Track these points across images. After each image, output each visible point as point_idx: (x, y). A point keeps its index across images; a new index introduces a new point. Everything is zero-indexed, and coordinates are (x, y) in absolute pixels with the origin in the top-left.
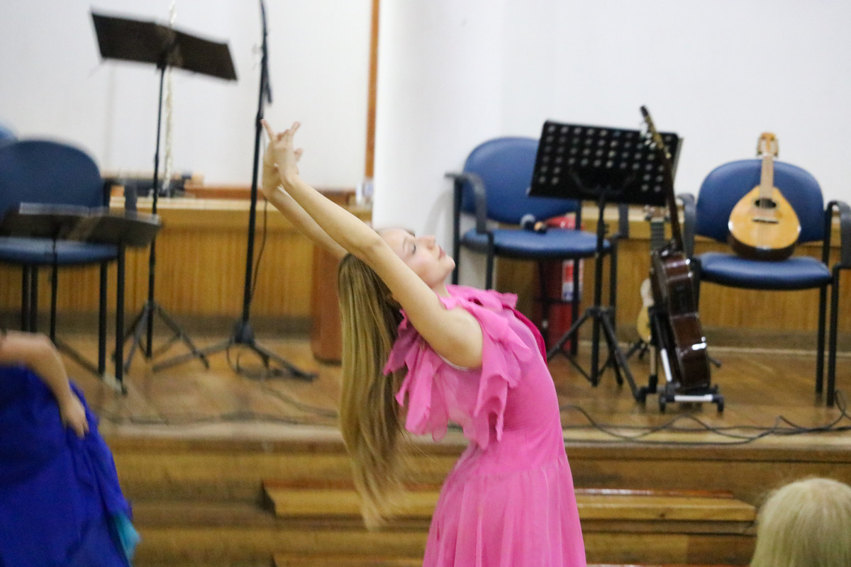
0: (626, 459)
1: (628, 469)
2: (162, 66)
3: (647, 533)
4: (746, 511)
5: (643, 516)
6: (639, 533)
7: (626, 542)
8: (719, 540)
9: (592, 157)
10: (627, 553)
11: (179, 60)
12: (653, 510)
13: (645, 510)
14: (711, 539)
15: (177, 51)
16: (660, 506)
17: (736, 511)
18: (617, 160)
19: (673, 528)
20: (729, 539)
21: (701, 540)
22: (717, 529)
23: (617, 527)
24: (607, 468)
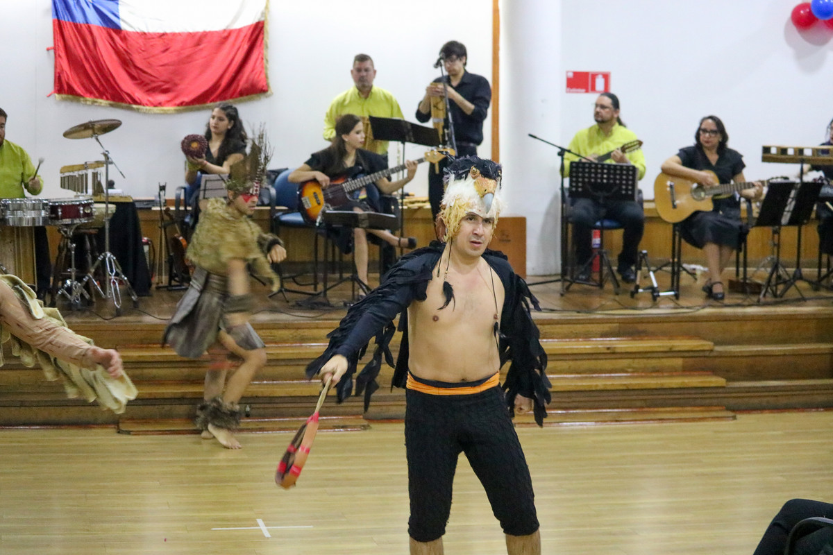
0: (648, 322)
1: (651, 327)
2: (403, 143)
3: (663, 358)
4: (709, 345)
5: (662, 349)
6: (659, 358)
7: (654, 363)
8: (697, 359)
9: (596, 178)
10: (653, 367)
11: (413, 139)
12: (667, 346)
13: (663, 347)
14: (694, 359)
15: (411, 134)
16: (669, 344)
17: (704, 345)
18: (608, 179)
19: (675, 354)
20: (702, 359)
21: (687, 360)
22: (696, 354)
23: (649, 355)
24: (641, 327)
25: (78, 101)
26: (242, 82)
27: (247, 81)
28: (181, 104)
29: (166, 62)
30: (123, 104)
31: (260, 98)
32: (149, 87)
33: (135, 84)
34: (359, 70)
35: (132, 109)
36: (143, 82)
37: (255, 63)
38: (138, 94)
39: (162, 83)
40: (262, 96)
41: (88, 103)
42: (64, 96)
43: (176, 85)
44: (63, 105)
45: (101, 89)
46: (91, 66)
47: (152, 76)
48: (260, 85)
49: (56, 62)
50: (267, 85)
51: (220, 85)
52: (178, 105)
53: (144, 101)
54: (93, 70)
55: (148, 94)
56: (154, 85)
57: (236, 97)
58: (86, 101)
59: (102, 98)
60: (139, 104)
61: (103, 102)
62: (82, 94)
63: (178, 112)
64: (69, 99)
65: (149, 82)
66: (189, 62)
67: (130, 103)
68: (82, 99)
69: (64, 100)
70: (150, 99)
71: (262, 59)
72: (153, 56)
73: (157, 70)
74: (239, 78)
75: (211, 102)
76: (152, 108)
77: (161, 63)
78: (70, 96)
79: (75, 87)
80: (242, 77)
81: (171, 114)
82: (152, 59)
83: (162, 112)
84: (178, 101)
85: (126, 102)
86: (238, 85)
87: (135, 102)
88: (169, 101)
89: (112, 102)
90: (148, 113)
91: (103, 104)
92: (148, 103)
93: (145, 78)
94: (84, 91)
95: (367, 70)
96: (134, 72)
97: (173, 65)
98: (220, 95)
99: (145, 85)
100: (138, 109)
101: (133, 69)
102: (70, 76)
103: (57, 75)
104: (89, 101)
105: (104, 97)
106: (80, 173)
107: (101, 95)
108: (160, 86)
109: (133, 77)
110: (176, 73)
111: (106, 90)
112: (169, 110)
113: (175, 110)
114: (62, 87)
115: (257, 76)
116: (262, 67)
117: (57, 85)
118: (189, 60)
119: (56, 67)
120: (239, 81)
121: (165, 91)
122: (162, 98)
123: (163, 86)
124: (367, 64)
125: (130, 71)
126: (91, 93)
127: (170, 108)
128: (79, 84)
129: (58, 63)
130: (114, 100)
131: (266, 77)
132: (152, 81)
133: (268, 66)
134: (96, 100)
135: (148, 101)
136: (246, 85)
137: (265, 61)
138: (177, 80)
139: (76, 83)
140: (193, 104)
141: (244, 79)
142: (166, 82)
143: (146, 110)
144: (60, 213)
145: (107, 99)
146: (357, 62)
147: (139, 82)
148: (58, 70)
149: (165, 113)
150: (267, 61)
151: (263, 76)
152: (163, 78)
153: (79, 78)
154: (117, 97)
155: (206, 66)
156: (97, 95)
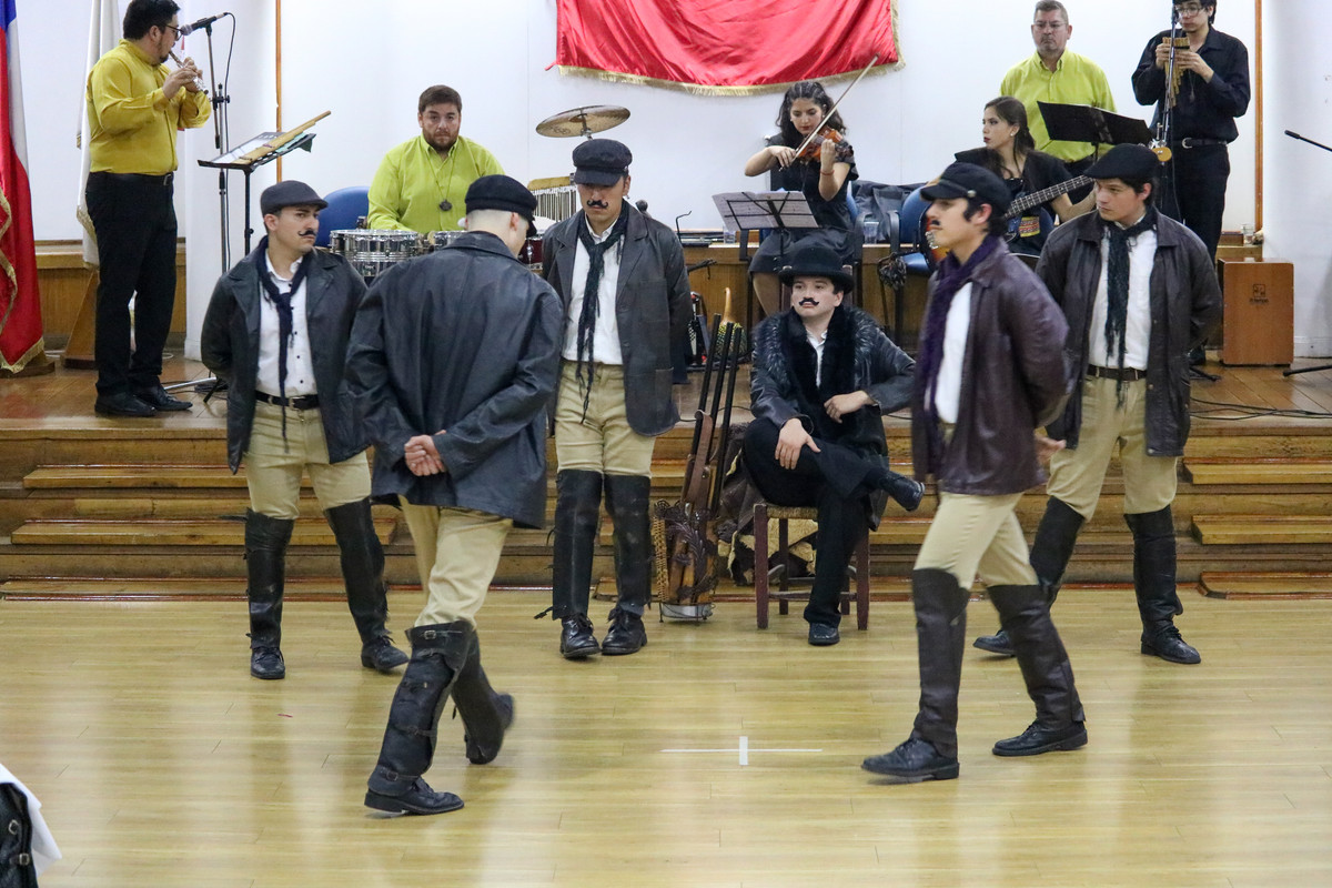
25: (596, 77)
26: (857, 47)
27: (862, 46)
28: (760, 81)
29: (734, 14)
30: (667, 82)
31: (885, 73)
32: (709, 54)
33: (686, 49)
34: (1042, 24)
35: (681, 89)
36: (698, 47)
37: (877, 17)
38: (691, 65)
39: (730, 49)
40: (888, 69)
41: (611, 79)
42: (573, 68)
43: (751, 51)
44: (573, 81)
45: (632, 58)
46: (617, 24)
47: (713, 37)
48: (887, 49)
49: (559, 14)
50: (896, 51)
51: (820, 52)
52: (754, 84)
53: (701, 77)
54: (619, 28)
55: (708, 66)
56: (716, 51)
57: (847, 70)
58: (608, 76)
59: (633, 72)
60: (693, 81)
61: (636, 78)
62: (601, 66)
63: (756, 93)
64: (581, 72)
65: (707, 46)
66: (773, 15)
67: (678, 80)
68: (602, 74)
69: (575, 74)
70: (710, 73)
71: (888, 10)
72: (714, 6)
73: (721, 28)
74: (850, 41)
75: (806, 78)
76: (713, 87)
77: (728, 18)
78: (582, 69)
79: (591, 55)
80: (856, 38)
81: (745, 97)
82: (712, 10)
83: (728, 94)
84: (754, 77)
85: (672, 79)
86: (850, 51)
87: (687, 79)
88: (738, 77)
89: (649, 79)
90: (707, 96)
91: (634, 82)
92: (707, 80)
93: (703, 41)
94: (604, 61)
95: (1054, 25)
96: (684, 31)
97: (746, 20)
98: (821, 66)
99: (701, 52)
100: (691, 90)
101: (683, 27)
102: (582, 38)
103: (562, 36)
104: (612, 76)
105: (637, 70)
106: (563, 190)
107: (633, 67)
108: (726, 53)
109: (683, 40)
110: (750, 32)
111: (640, 59)
112: (740, 91)
113: (749, 91)
114: (570, 54)
115: (879, 36)
116: (889, 23)
117: (562, 51)
118: (772, 11)
119: (559, 24)
120: (851, 45)
121: (735, 61)
122: (729, 71)
123: (730, 52)
124: (1056, 15)
125: (677, 29)
126: (616, 64)
127: (742, 88)
128: (596, 49)
129: (563, 18)
130: (652, 76)
131: (895, 39)
132: (715, 46)
133: (897, 22)
134: (624, 75)
135: (707, 75)
136: (863, 52)
137: (892, 12)
138: (752, 42)
139: (592, 49)
140: (778, 82)
141: (859, 41)
142: (736, 47)
143: (703, 90)
144: (530, 254)
145: (642, 73)
146: (1039, 12)
147: (692, 46)
148: (563, 29)
149: (734, 96)
150: (895, 12)
151: (888, 37)
152: (729, 42)
153: (597, 41)
154: (658, 71)
155: (798, 22)
156: (626, 67)
